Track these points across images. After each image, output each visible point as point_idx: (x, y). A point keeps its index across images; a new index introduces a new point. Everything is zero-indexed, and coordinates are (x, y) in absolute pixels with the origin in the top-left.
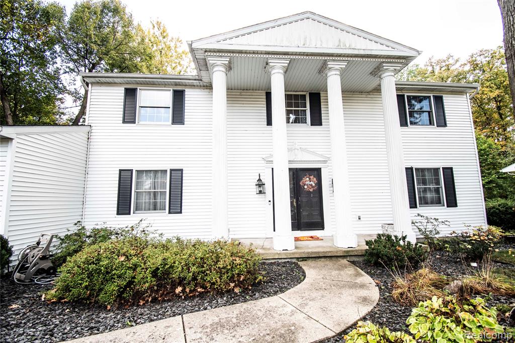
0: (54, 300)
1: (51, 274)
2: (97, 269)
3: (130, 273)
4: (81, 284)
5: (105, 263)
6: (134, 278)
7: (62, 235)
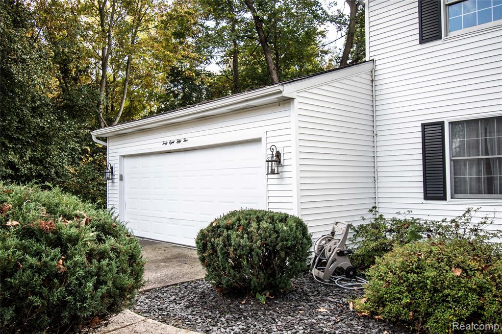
0: (365, 314)
1: (351, 277)
2: (419, 282)
3: (473, 298)
4: (399, 299)
5: (432, 274)
6: (481, 308)
7: (356, 225)
